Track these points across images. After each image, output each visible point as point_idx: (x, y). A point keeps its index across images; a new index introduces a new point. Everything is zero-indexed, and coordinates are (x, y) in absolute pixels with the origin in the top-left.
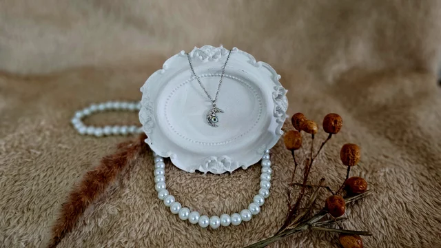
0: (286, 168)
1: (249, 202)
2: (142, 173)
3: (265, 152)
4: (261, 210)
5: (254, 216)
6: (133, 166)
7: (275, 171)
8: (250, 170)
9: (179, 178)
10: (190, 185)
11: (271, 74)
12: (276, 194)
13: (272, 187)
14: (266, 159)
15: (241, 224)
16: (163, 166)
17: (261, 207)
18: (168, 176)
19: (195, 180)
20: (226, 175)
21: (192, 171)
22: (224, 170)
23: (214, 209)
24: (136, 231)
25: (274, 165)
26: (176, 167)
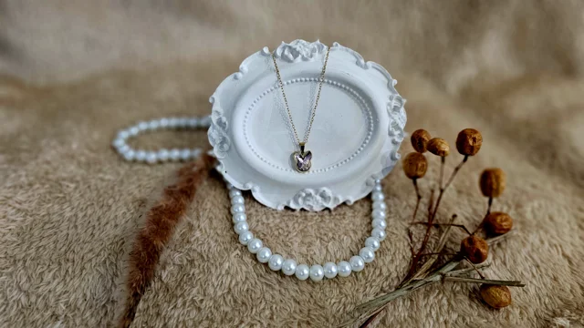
0: (405, 203)
1: (360, 246)
2: (214, 211)
3: (375, 182)
4: (376, 257)
5: (367, 265)
6: (203, 202)
7: (390, 206)
8: (357, 206)
9: (264, 217)
10: (280, 226)
11: (384, 79)
12: (394, 236)
13: (388, 226)
14: (377, 191)
15: (351, 275)
16: (241, 200)
17: (376, 253)
18: (250, 214)
19: (286, 218)
20: (326, 212)
21: (281, 208)
23: (314, 257)
24: (213, 285)
25: (389, 198)
26: (258, 202)
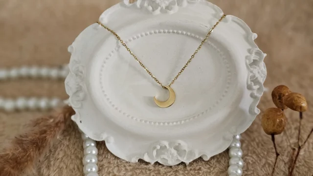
0: (264, 161)
2: (66, 161)
3: (234, 137)
6: (55, 151)
7: (248, 163)
8: (213, 161)
9: (116, 169)
11: (243, 32)
14: (236, 147)
16: (95, 152)
19: (138, 171)
20: (181, 167)
21: (135, 160)
22: (178, 160)
25: (247, 155)
26: (111, 154)
